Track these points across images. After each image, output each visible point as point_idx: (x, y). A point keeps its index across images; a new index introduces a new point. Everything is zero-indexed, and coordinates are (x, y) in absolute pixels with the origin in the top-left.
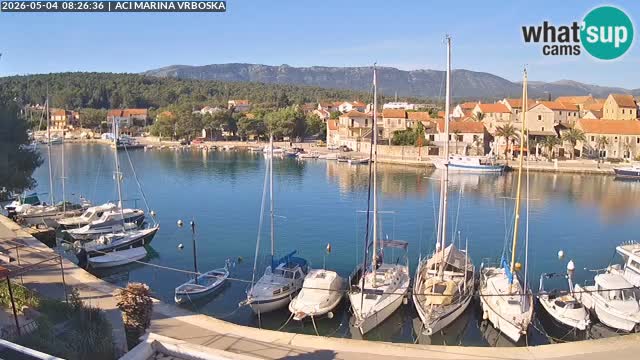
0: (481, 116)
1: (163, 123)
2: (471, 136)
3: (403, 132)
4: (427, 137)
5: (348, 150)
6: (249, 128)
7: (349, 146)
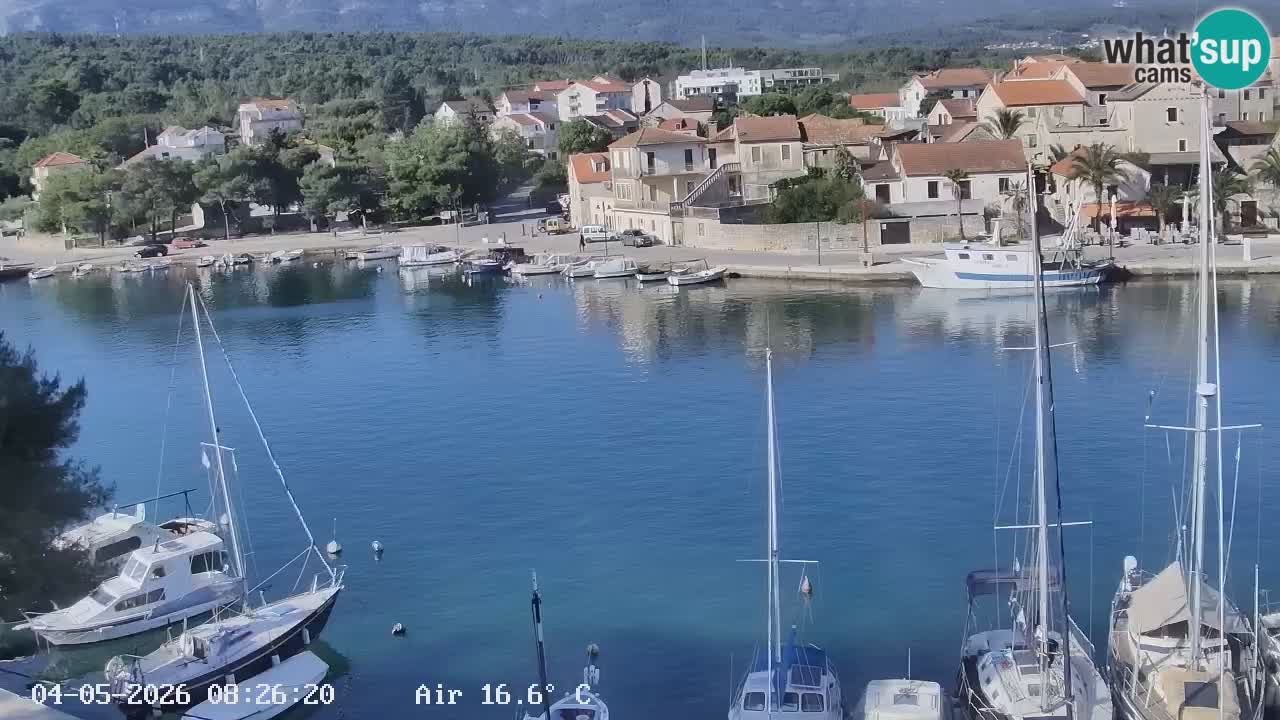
0: (1009, 123)
1: (74, 197)
2: (994, 179)
3: (801, 180)
4: (870, 191)
5: (649, 243)
6: (337, 192)
7: (647, 231)
